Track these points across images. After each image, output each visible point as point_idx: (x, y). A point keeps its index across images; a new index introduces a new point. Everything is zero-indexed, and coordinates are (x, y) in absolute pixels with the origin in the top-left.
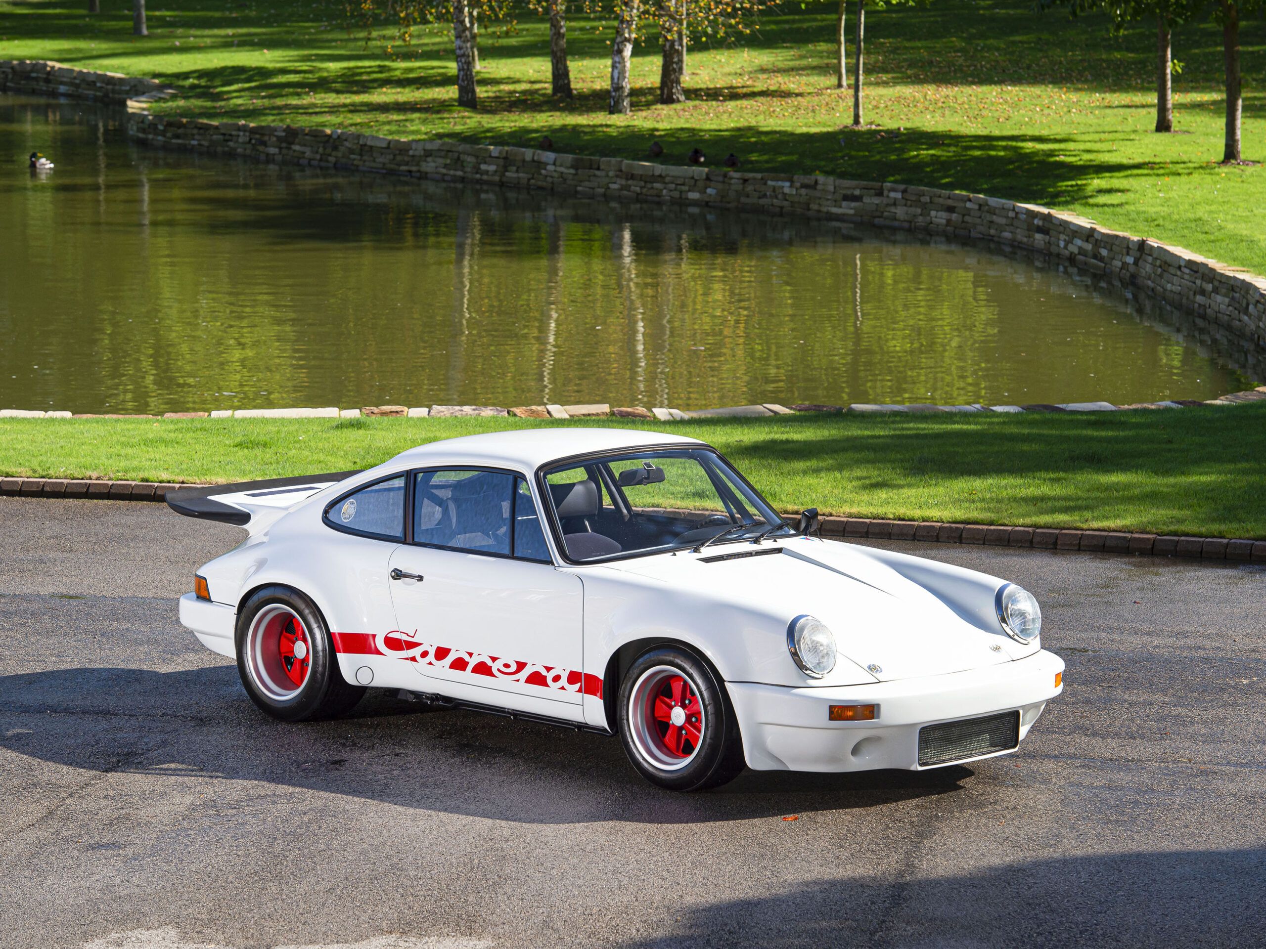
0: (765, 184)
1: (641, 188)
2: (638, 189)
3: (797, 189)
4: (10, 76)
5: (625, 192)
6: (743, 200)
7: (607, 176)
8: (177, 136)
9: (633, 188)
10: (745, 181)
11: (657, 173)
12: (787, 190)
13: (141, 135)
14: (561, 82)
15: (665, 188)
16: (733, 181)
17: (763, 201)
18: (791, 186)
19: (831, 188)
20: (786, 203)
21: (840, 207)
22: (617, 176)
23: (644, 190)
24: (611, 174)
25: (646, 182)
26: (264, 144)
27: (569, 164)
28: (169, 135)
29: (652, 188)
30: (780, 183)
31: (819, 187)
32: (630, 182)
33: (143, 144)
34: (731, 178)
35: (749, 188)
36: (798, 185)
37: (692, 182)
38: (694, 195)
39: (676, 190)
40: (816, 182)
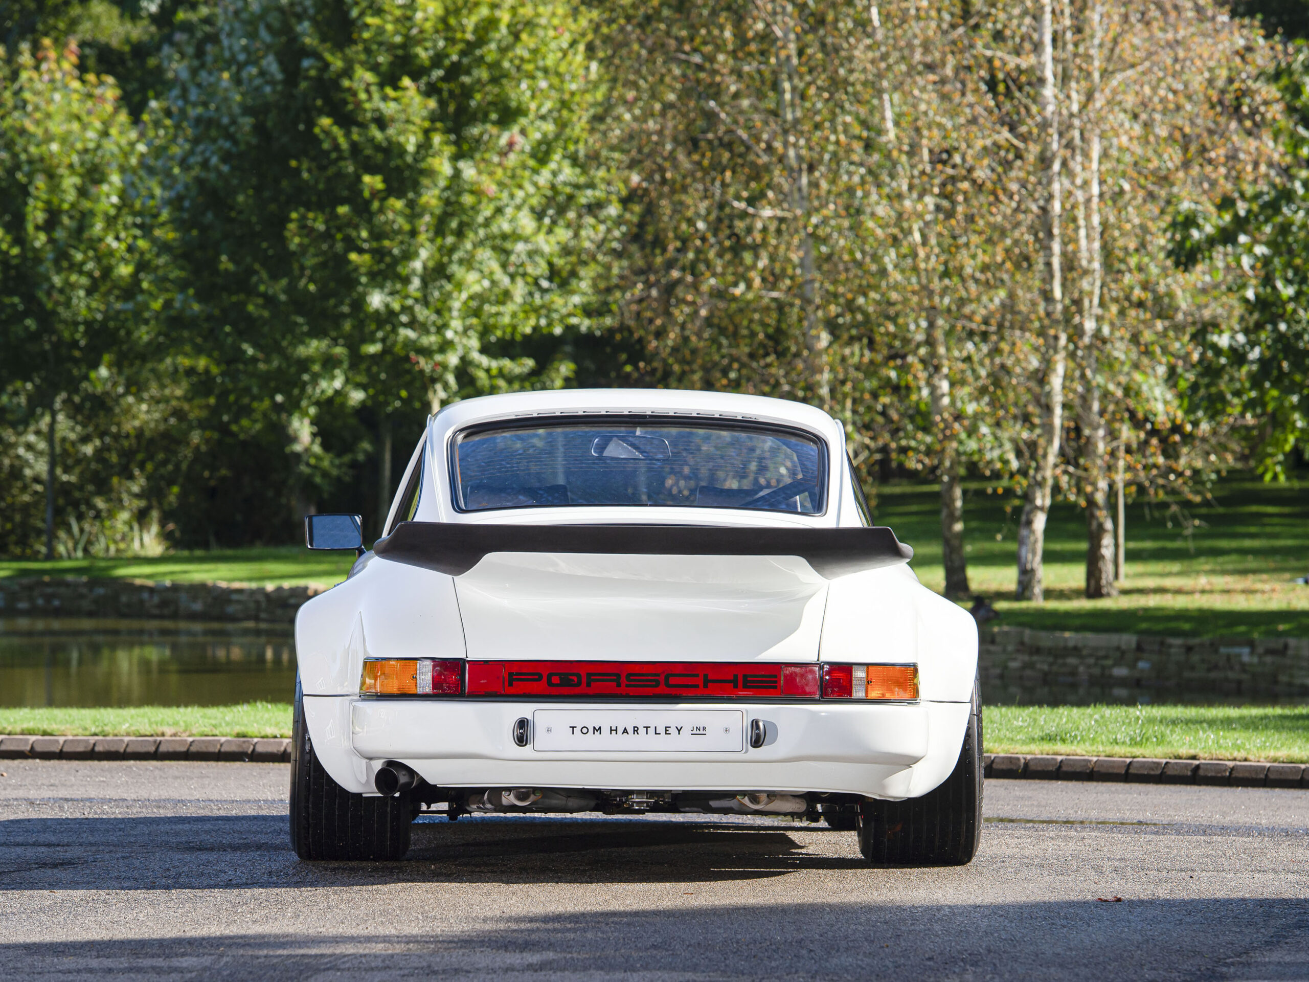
0: (1216, 651)
1: (1051, 664)
2: (1045, 667)
3: (1260, 656)
5: (1028, 672)
6: (1187, 674)
7: (1004, 651)
9: (1039, 666)
10: (1189, 649)
11: (1071, 644)
12: (1246, 659)
15: (1082, 664)
16: (1173, 650)
17: (1213, 675)
18: (1252, 653)
19: (1306, 652)
20: (1244, 677)
22: (1018, 651)
23: (1055, 668)
24: (1010, 648)
25: (1056, 657)
29: (1064, 665)
30: (1236, 650)
31: (1290, 652)
32: (1035, 658)
34: (1170, 646)
35: (1195, 658)
36: (1260, 650)
37: (1118, 654)
38: (1120, 672)
39: (1096, 665)
40: (1286, 647)
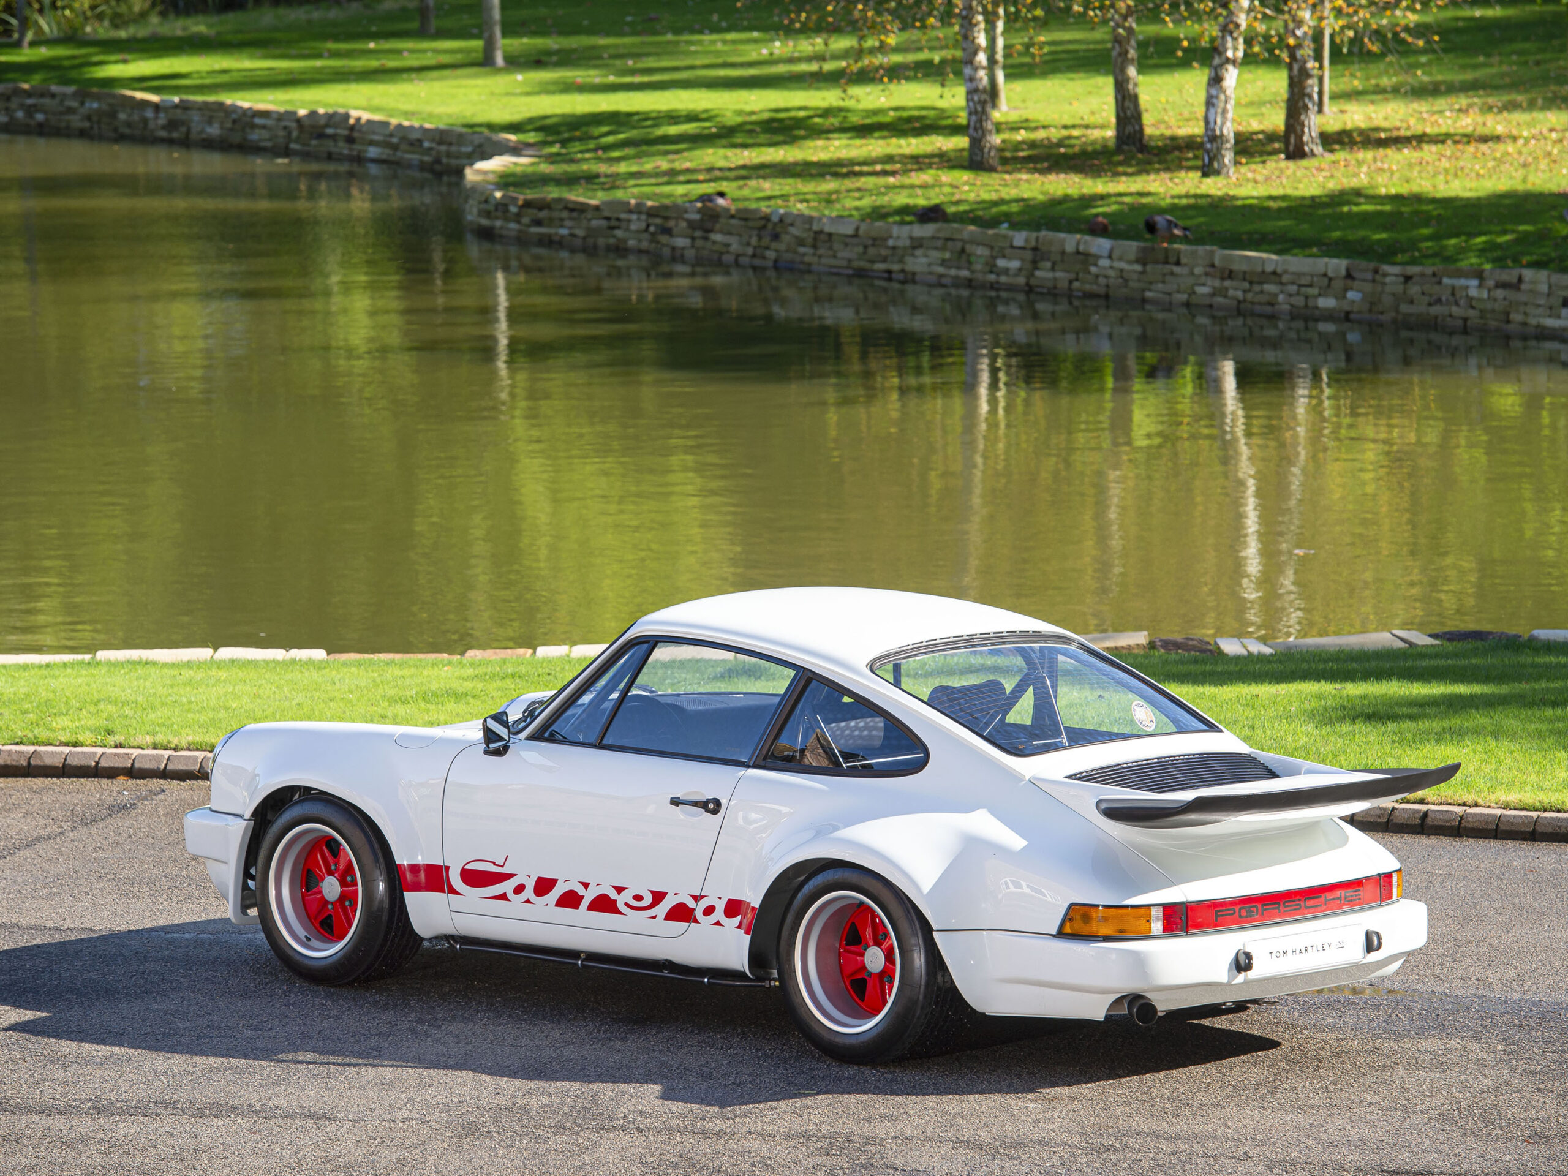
0: (1440, 283)
1: (1245, 291)
2: (1240, 294)
3: (1489, 290)
4: (295, 134)
5: (1219, 300)
6: (1404, 308)
7: (1192, 274)
8: (538, 223)
9: (1231, 292)
10: (1408, 278)
11: (1269, 268)
12: (1473, 293)
13: (484, 222)
14: (1129, 129)
15: (1282, 292)
16: (1388, 280)
17: (1435, 310)
18: (1480, 286)
19: (1544, 288)
20: (1472, 313)
21: (1559, 317)
22: (1207, 274)
23: (1249, 296)
24: (1198, 271)
25: (1251, 283)
26: (668, 231)
27: (1132, 257)
28: (526, 220)
29: (1262, 292)
30: (1463, 282)
31: (1524, 287)
32: (1227, 283)
33: (486, 234)
34: (1385, 275)
35: (1414, 290)
36: (1491, 283)
37: (1326, 280)
38: (1327, 303)
39: (1298, 294)
40: (1520, 279)
